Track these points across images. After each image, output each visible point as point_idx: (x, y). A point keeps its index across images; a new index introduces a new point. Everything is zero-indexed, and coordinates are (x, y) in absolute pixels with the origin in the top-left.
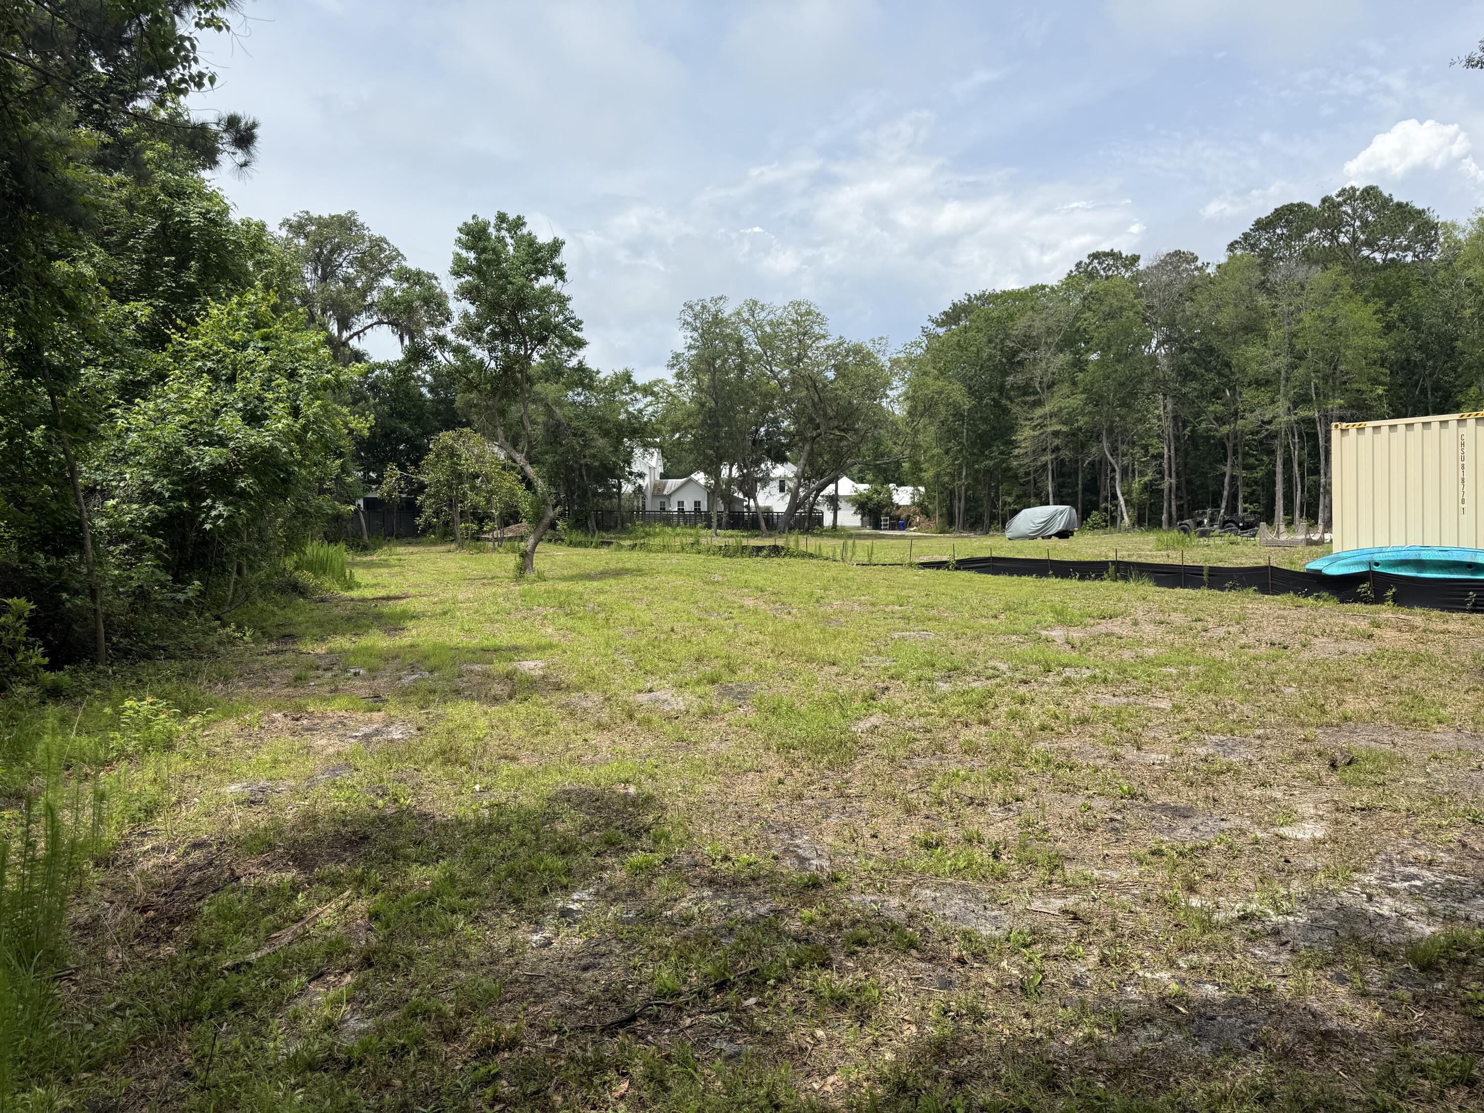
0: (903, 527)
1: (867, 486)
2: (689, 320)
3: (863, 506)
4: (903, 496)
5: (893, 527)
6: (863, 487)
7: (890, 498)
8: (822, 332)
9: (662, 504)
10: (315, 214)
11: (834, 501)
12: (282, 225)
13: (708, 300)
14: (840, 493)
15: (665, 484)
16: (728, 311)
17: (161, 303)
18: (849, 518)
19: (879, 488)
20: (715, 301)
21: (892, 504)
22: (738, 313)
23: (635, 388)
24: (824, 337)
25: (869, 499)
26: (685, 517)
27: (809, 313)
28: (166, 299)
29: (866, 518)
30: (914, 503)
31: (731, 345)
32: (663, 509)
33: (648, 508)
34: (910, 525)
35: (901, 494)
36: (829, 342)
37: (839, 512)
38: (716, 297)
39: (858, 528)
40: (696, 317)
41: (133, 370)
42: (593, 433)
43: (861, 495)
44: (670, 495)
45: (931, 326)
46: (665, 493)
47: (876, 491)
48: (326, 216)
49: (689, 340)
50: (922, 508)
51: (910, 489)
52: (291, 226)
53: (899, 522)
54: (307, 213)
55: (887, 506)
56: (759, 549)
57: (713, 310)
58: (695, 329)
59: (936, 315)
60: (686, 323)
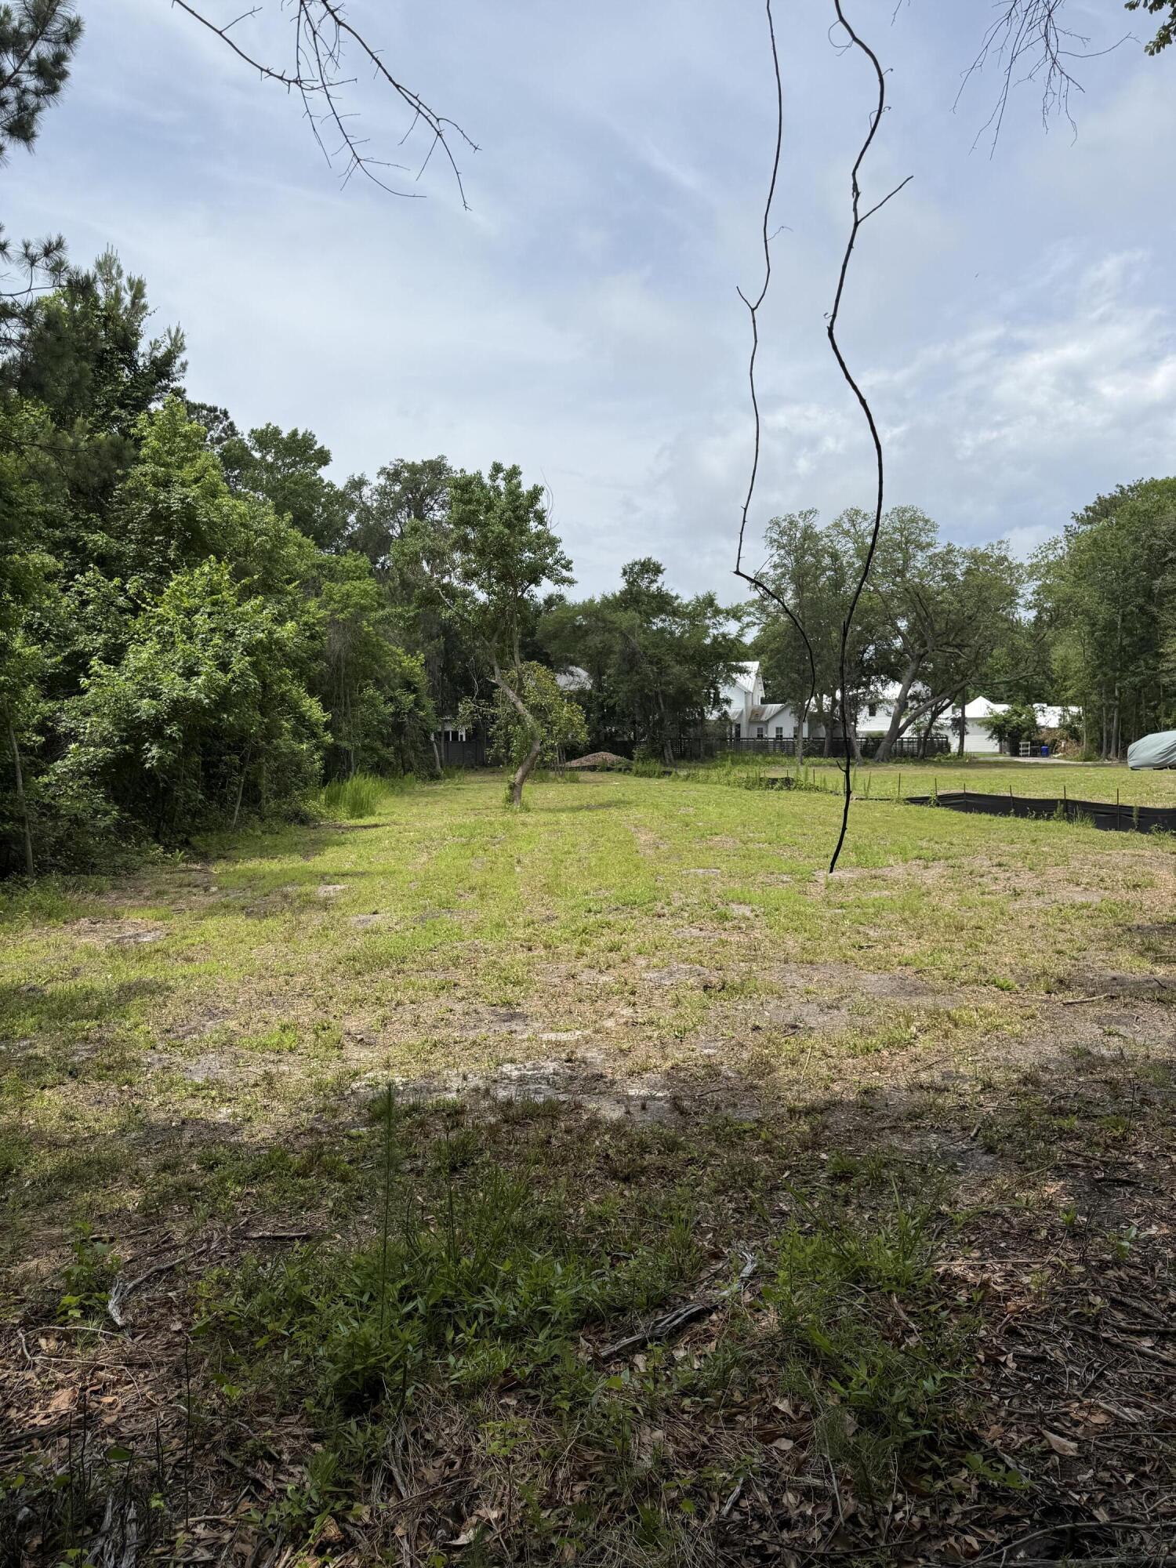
0: (1047, 753)
1: (1006, 707)
2: (776, 536)
3: (998, 728)
4: (1049, 717)
5: (1034, 754)
6: (1001, 709)
7: (1033, 720)
8: (928, 540)
9: (760, 730)
10: (409, 460)
11: (960, 725)
12: (379, 474)
13: (797, 514)
14: (968, 714)
15: (764, 709)
16: (820, 525)
17: (152, 575)
18: (980, 743)
19: (1019, 709)
20: (804, 515)
21: (1038, 728)
22: (837, 525)
23: (717, 612)
24: (929, 545)
25: (1006, 721)
26: (782, 745)
27: (913, 520)
28: (155, 572)
29: (1005, 744)
30: (1061, 726)
31: (827, 561)
32: (760, 736)
33: (744, 734)
34: (1057, 752)
35: (1049, 716)
36: (937, 551)
37: (966, 737)
38: (805, 510)
39: (994, 754)
40: (782, 533)
41: (115, 635)
42: (669, 659)
43: (996, 717)
44: (768, 721)
45: (1074, 523)
46: (764, 718)
47: (1016, 712)
48: (418, 462)
49: (776, 559)
50: (1070, 731)
51: (1058, 710)
52: (388, 473)
53: (1042, 747)
54: (402, 461)
55: (1028, 729)
56: (774, 781)
57: (801, 524)
58: (780, 547)
59: (1080, 511)
60: (772, 541)
